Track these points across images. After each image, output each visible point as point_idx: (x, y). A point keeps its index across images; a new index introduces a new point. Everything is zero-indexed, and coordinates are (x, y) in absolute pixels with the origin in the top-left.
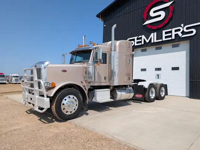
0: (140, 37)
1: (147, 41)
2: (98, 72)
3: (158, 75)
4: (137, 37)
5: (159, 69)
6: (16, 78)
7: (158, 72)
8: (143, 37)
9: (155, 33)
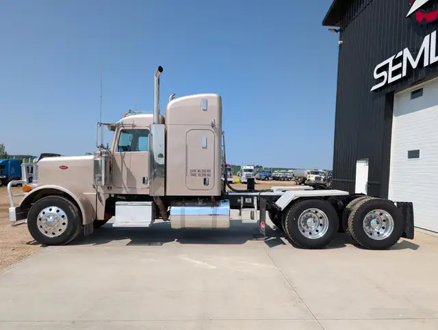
0: (400, 54)
1: (414, 65)
2: (127, 169)
4: (393, 57)
6: (248, 173)
8: (406, 53)
9: (434, 34)
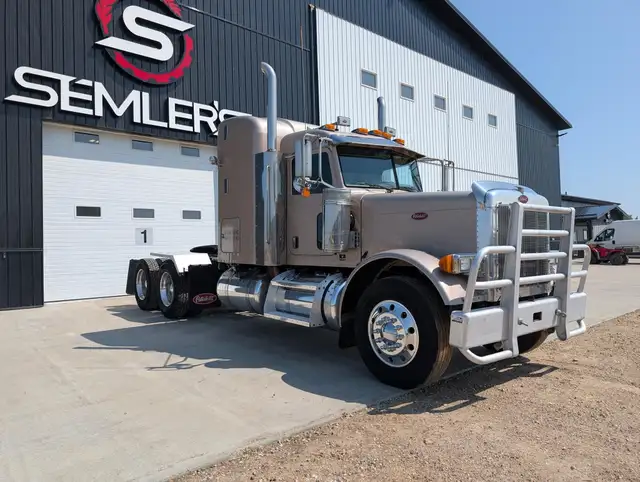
0: (86, 82)
1: (119, 111)
3: (145, 233)
4: (72, 78)
5: (148, 213)
7: (144, 223)
8: (100, 90)
9: (146, 95)
